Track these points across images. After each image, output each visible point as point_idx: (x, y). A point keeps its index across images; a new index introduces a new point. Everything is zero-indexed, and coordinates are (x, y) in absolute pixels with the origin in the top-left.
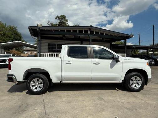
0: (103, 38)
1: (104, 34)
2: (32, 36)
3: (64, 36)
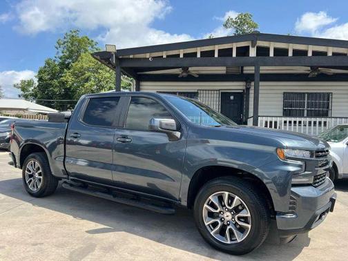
1: (310, 54)
3: (185, 69)
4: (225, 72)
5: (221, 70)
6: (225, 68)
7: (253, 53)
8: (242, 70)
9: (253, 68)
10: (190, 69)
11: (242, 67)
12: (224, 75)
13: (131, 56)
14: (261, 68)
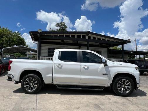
0: (100, 44)
1: (102, 40)
2: (33, 41)
3: (63, 41)
4: (72, 42)
5: (71, 42)
6: (72, 41)
7: (87, 38)
8: (78, 42)
9: (87, 42)
10: (64, 40)
11: (78, 41)
12: (72, 43)
13: (45, 34)
14: (89, 42)
